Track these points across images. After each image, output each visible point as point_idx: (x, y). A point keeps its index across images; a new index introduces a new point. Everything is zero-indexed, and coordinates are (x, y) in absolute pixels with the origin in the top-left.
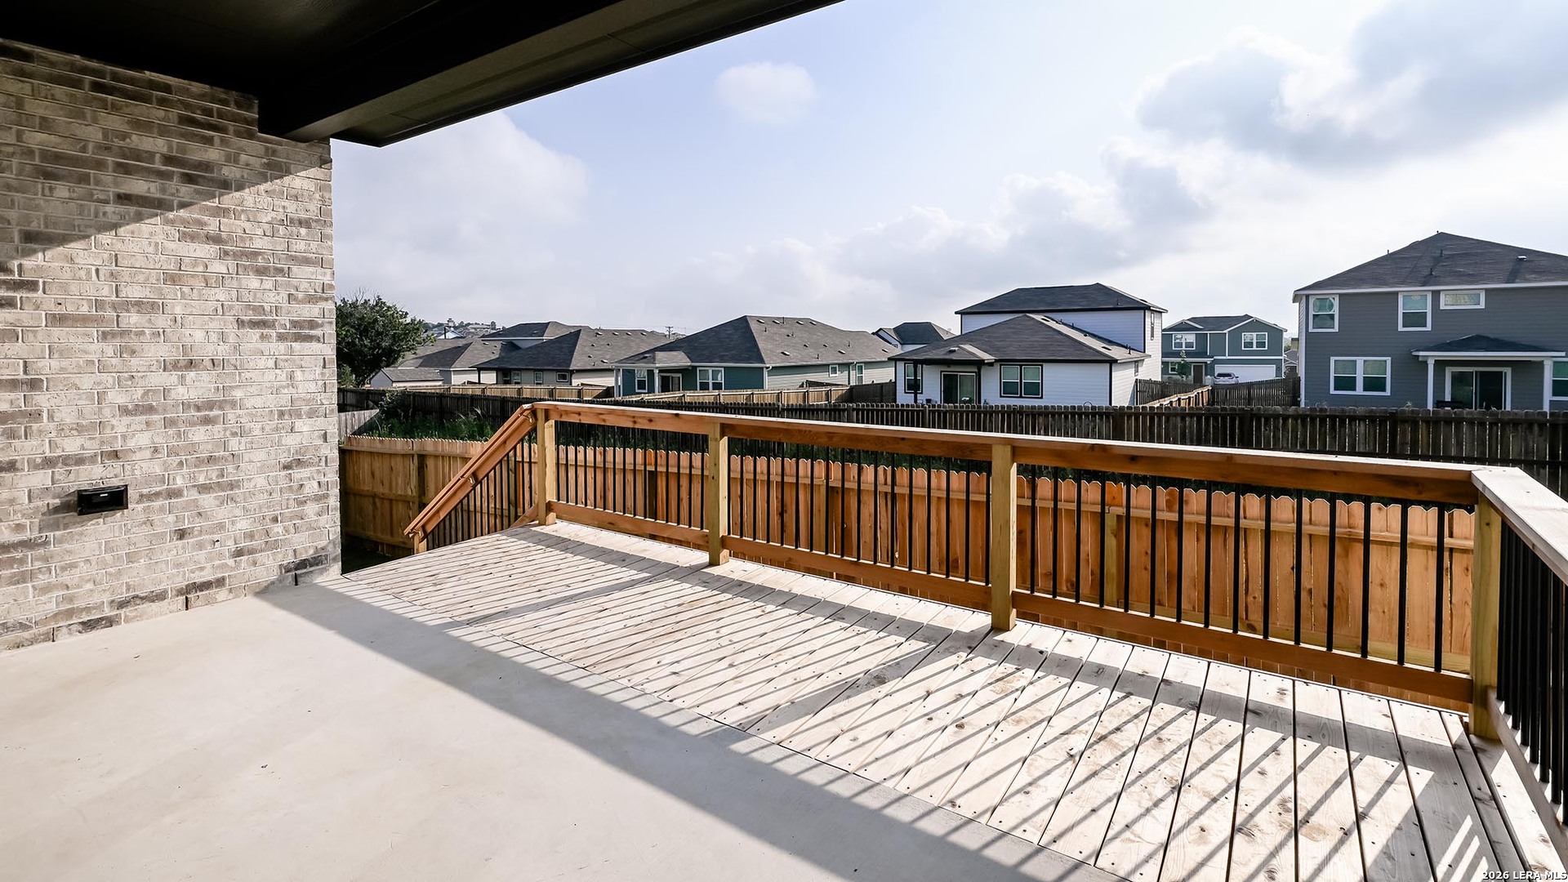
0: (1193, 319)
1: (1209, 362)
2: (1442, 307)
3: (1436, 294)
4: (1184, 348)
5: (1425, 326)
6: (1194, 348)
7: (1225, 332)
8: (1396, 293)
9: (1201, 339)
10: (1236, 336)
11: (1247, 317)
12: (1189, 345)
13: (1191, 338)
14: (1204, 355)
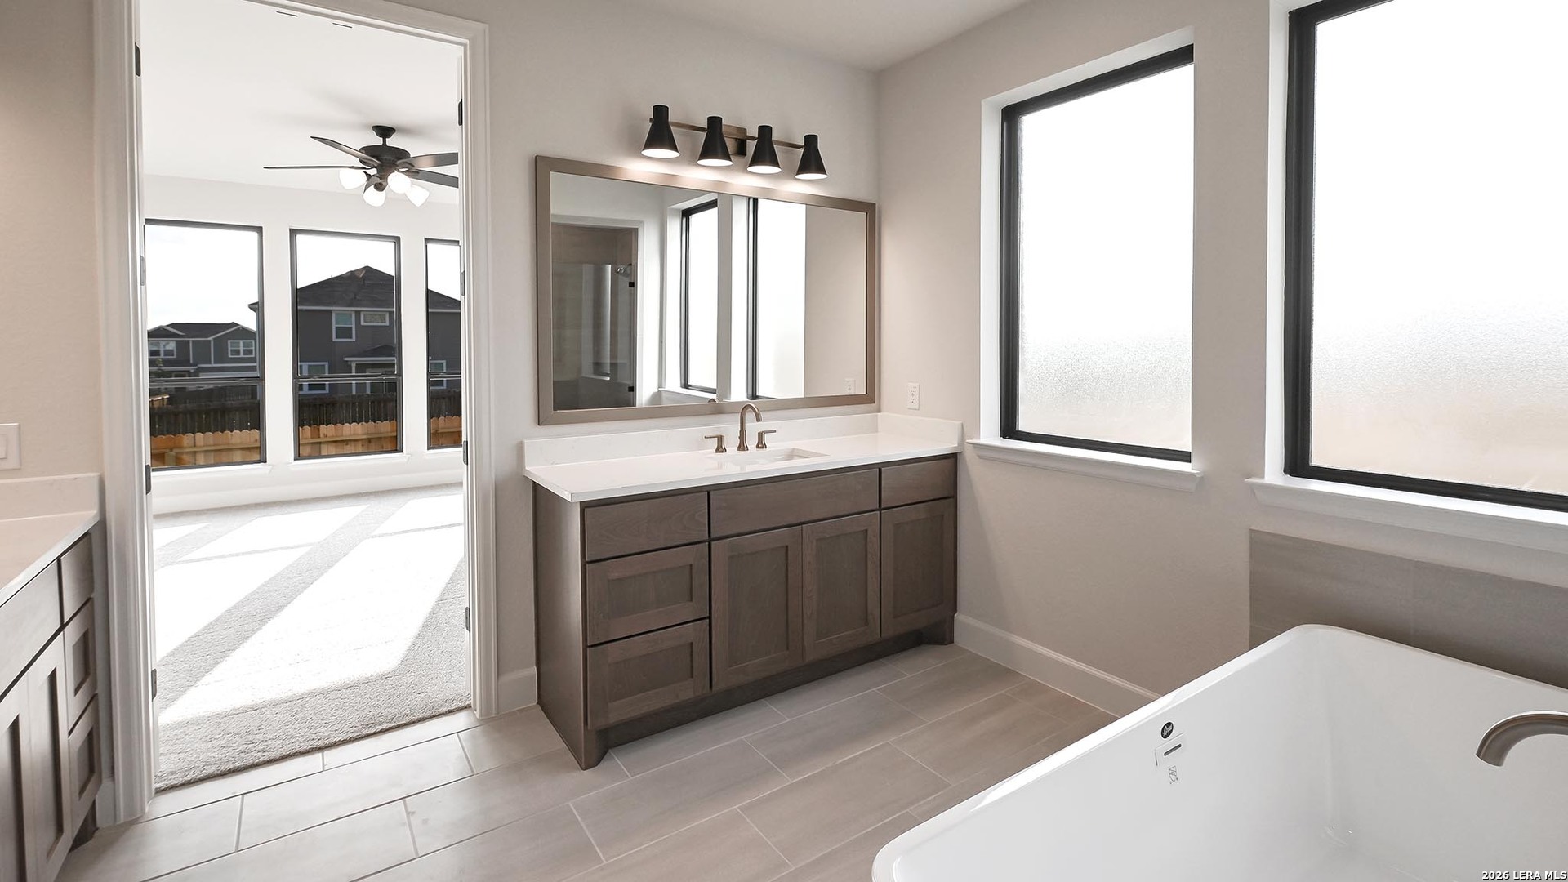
0: (173, 325)
1: (192, 371)
2: (363, 323)
3: (358, 313)
4: (162, 356)
5: (351, 338)
6: (175, 357)
7: (209, 339)
8: (330, 311)
9: (182, 346)
10: (221, 344)
11: (234, 324)
12: (168, 353)
13: (172, 345)
14: (187, 363)
